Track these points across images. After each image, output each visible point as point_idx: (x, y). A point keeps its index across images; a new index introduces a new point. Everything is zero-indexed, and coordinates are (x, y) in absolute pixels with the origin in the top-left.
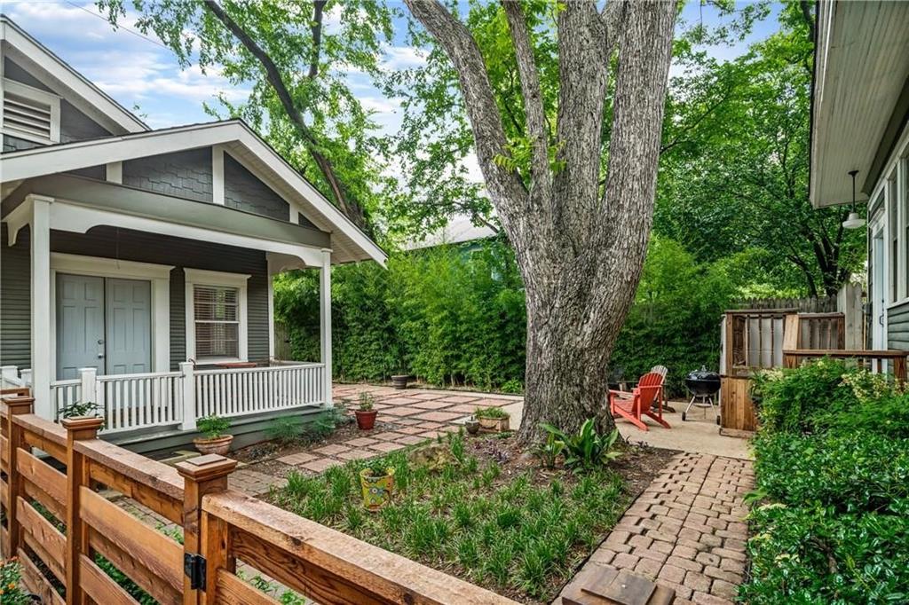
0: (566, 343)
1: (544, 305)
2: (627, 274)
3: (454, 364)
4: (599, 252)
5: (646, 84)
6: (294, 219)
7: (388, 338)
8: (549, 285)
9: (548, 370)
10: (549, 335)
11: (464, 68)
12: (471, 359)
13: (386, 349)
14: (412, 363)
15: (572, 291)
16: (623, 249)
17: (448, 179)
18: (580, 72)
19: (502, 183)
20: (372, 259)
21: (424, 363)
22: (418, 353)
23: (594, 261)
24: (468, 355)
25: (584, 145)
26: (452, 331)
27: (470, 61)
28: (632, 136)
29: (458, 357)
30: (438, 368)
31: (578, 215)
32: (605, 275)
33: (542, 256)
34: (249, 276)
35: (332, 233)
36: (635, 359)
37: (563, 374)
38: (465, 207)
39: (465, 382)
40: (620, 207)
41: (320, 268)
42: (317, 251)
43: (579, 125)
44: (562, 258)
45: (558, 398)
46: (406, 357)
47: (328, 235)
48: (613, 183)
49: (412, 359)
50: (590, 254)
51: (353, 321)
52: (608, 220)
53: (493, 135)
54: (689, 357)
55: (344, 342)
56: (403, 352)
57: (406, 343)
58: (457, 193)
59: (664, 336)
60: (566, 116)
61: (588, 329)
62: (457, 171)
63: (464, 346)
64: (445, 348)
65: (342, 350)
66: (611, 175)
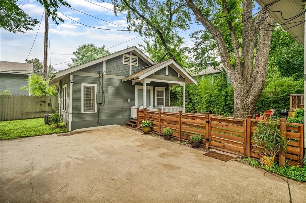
0: (244, 102)
1: (239, 94)
2: (260, 87)
3: (209, 108)
4: (253, 83)
5: (265, 46)
6: (179, 76)
7: (190, 101)
8: (240, 90)
9: (240, 108)
10: (240, 101)
11: (217, 39)
12: (214, 107)
13: (189, 104)
14: (196, 108)
15: (246, 91)
16: (259, 82)
17: (206, 57)
18: (248, 39)
19: (228, 67)
20: (194, 83)
21: (200, 108)
22: (199, 105)
23: (251, 84)
24: (213, 106)
25: (249, 57)
26: (209, 99)
27: (219, 38)
28: (261, 58)
29: (210, 106)
30: (205, 109)
31: (247, 74)
32: (254, 88)
33: (238, 83)
34: (165, 88)
35: (185, 78)
36: (266, 107)
37: (243, 109)
38: (211, 65)
39: (212, 113)
40: (258, 73)
41: (182, 86)
42: (182, 82)
43: (248, 52)
44: (243, 84)
45: (242, 114)
46: (195, 106)
47: (184, 79)
48: (256, 67)
49: (196, 107)
50: (250, 83)
51: (180, 97)
52: (255, 76)
53: (226, 56)
54: (284, 107)
55: (177, 102)
56: (194, 105)
57: (195, 102)
58: (209, 60)
59: (276, 101)
60: (244, 50)
61: (250, 99)
62: (209, 54)
63: (212, 103)
64: (207, 104)
65: (176, 104)
66: (256, 66)
